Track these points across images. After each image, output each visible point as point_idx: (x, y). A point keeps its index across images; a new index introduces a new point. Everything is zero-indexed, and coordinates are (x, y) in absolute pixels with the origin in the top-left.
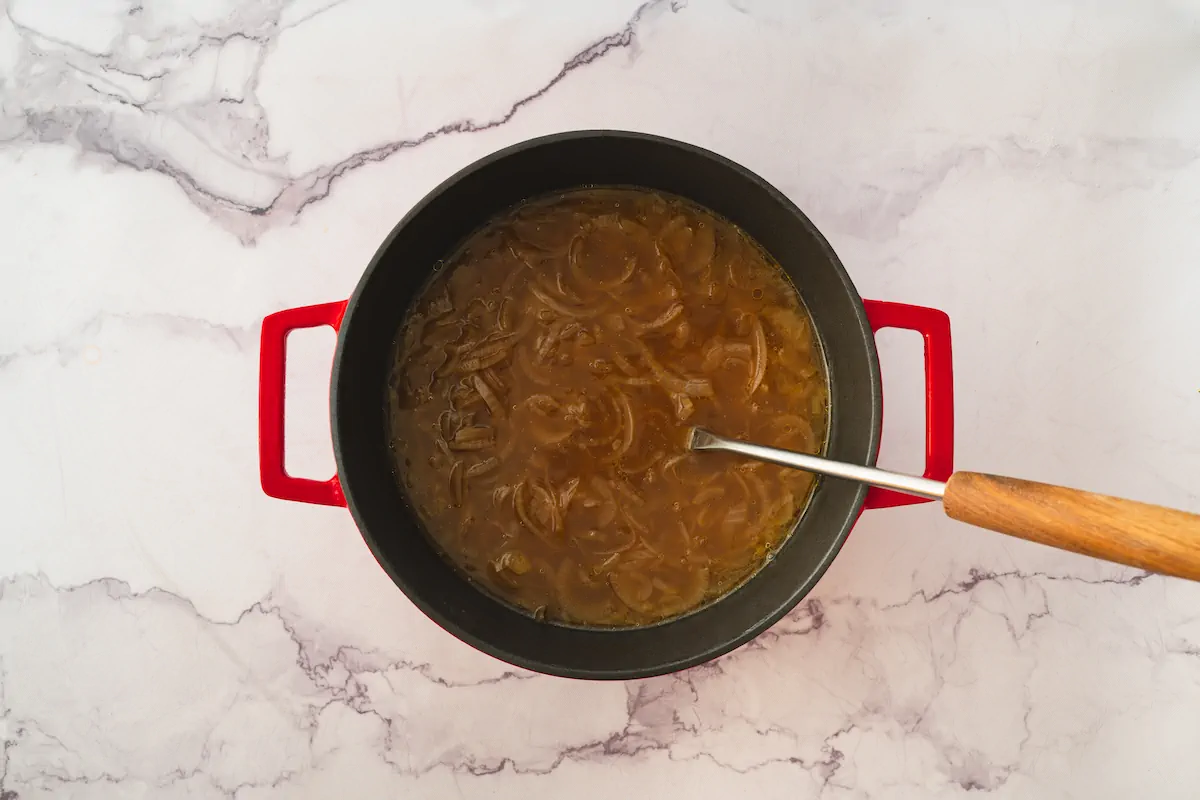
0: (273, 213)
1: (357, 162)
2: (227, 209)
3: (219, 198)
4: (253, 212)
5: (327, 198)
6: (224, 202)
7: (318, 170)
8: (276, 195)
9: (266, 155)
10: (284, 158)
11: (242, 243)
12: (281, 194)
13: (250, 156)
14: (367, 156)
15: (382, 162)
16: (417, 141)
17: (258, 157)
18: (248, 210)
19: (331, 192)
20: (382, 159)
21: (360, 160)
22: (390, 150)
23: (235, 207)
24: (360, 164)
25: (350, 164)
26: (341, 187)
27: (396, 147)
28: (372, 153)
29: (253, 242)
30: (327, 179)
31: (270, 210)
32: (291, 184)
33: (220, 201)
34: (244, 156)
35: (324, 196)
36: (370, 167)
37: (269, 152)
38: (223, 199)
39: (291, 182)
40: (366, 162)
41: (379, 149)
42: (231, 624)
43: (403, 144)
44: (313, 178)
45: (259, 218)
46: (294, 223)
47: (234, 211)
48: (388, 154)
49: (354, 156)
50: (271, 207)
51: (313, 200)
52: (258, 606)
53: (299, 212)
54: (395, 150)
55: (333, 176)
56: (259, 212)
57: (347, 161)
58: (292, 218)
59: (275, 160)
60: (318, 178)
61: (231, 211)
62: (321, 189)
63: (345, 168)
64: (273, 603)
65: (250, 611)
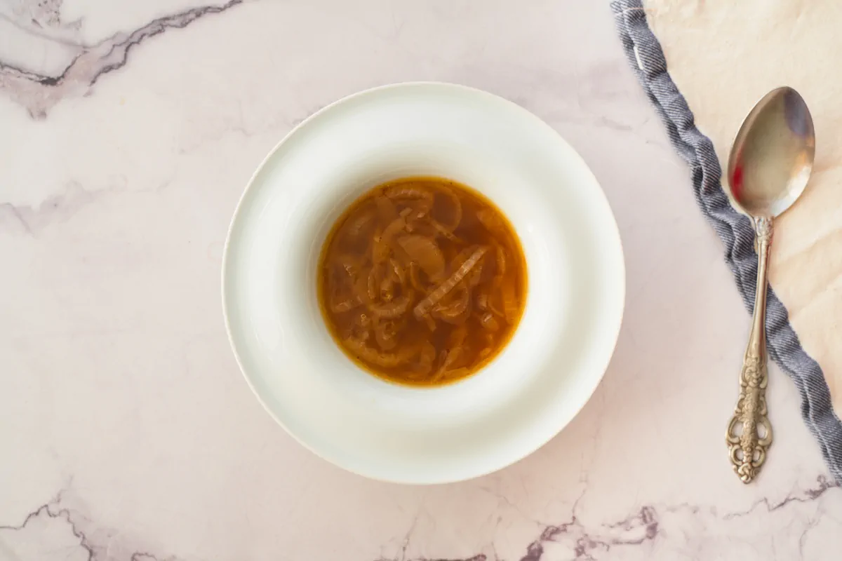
0: (66, 83)
1: (156, 29)
2: (13, 78)
3: (7, 66)
4: (44, 82)
5: (122, 68)
6: (12, 71)
7: (114, 37)
8: (69, 64)
9: (59, 20)
10: (77, 24)
11: (32, 115)
12: (73, 63)
13: (40, 21)
14: (167, 22)
15: (184, 28)
16: (222, 6)
17: (49, 22)
18: (38, 79)
19: (128, 60)
20: (184, 25)
21: (160, 26)
22: (192, 16)
23: (23, 74)
24: (160, 31)
25: (149, 30)
26: (139, 55)
27: (199, 13)
28: (174, 19)
29: (43, 114)
30: (124, 47)
31: (62, 80)
32: (85, 52)
33: (7, 69)
34: (34, 21)
35: (120, 65)
36: (170, 34)
37: (61, 17)
38: (11, 67)
39: (85, 49)
40: (166, 29)
41: (181, 15)
42: (15, 529)
43: (206, 9)
44: (107, 47)
45: (49, 89)
46: (89, 94)
47: (23, 81)
48: (190, 21)
49: (153, 22)
50: (63, 76)
51: (108, 69)
52: (45, 509)
53: (93, 82)
54: (198, 15)
55: (130, 43)
56: (50, 82)
57: (148, 26)
58: (85, 88)
59: (69, 25)
60: (114, 46)
61: (18, 79)
62: (118, 56)
63: (143, 35)
64: (62, 506)
65: (37, 514)
